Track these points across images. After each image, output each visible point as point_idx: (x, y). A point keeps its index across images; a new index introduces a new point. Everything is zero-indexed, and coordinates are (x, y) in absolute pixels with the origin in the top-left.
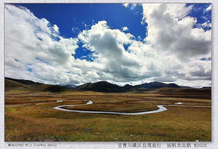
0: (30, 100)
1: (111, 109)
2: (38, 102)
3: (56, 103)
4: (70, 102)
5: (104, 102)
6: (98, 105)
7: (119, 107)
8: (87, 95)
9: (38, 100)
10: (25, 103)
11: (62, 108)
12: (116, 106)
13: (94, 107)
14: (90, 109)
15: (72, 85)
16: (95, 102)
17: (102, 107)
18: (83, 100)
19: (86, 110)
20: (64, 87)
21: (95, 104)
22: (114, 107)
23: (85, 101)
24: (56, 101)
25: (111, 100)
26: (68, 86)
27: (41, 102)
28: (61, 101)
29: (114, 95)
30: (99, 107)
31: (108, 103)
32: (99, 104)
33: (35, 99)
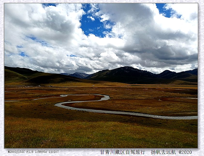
0: (26, 93)
1: (136, 109)
2: (36, 97)
3: (59, 98)
4: (78, 97)
5: (127, 97)
6: (117, 102)
7: (149, 106)
8: (103, 88)
9: (37, 94)
10: (20, 98)
11: (66, 105)
12: (146, 105)
13: (112, 104)
14: (104, 108)
15: (82, 73)
16: (113, 98)
17: (122, 106)
18: (97, 94)
19: (98, 108)
20: (71, 77)
21: (114, 100)
22: (141, 106)
23: (98, 96)
24: (58, 95)
25: (138, 95)
26: (77, 75)
27: (40, 97)
28: (66, 96)
29: (144, 87)
30: (118, 105)
31: (132, 99)
32: (119, 100)
33: (33, 94)
